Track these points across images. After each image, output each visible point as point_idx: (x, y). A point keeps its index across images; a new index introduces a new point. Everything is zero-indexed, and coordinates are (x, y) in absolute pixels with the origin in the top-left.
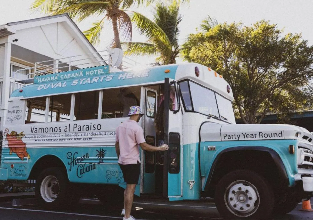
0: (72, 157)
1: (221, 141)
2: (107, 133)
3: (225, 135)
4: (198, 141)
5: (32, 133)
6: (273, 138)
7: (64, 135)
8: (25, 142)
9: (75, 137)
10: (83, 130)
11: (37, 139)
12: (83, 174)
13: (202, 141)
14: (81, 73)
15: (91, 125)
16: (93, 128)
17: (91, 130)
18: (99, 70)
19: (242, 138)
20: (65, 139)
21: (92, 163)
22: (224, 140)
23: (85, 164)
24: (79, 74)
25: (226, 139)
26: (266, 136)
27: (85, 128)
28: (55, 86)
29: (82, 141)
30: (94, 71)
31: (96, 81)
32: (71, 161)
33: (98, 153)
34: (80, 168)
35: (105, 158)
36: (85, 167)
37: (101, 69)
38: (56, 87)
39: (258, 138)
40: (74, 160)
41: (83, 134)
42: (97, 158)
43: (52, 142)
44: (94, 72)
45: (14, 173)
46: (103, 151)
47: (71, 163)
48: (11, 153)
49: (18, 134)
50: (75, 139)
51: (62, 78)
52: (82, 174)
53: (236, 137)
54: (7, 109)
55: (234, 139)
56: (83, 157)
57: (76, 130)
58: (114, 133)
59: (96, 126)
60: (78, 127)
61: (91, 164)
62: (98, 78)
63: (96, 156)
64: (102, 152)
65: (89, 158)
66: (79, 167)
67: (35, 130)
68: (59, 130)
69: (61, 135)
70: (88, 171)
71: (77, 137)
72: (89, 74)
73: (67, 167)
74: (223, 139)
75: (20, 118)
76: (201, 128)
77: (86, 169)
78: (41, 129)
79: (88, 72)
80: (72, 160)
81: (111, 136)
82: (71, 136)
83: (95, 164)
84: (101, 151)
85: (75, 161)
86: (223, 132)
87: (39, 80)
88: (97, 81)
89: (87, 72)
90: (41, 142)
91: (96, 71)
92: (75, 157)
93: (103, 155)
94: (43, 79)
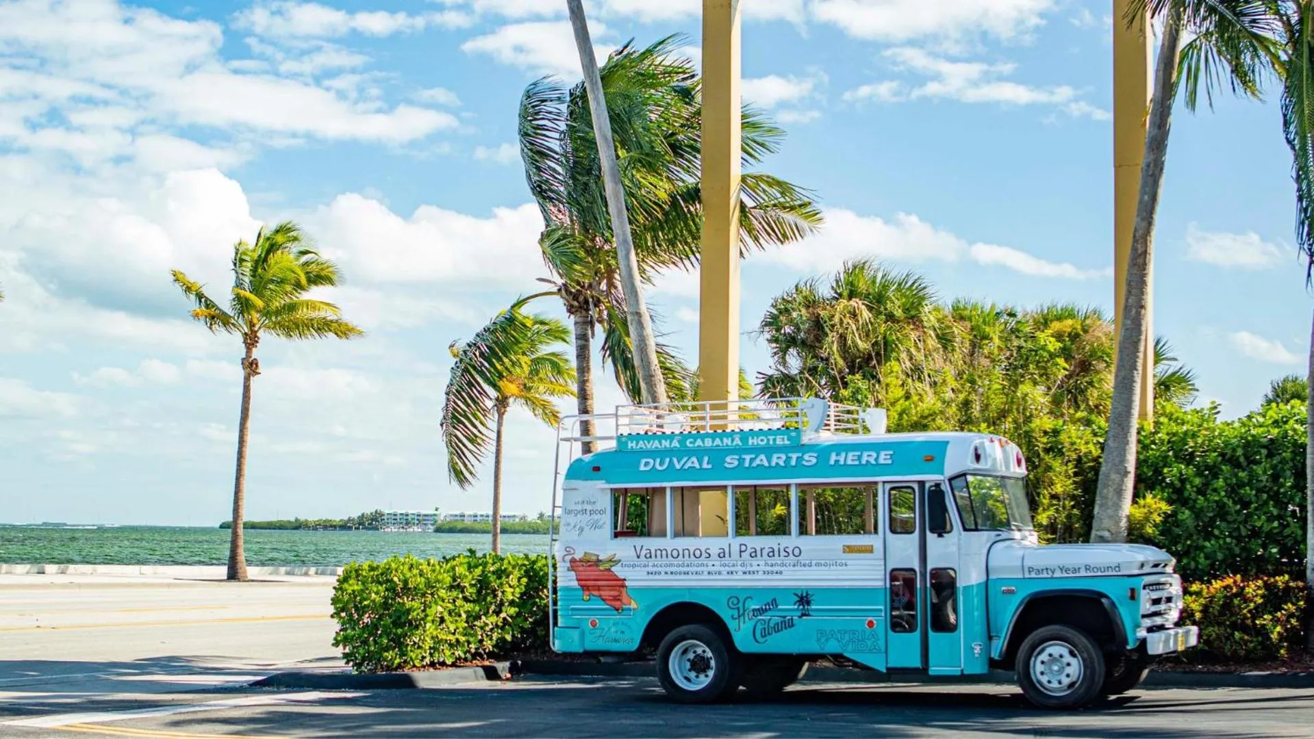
0: (741, 605)
1: (1024, 578)
2: (814, 563)
3: (1030, 570)
4: (983, 578)
5: (638, 557)
6: (1106, 574)
7: (717, 563)
8: (621, 575)
9: (744, 569)
10: (762, 556)
11: (650, 569)
12: (768, 638)
13: (991, 577)
14: (737, 439)
15: (779, 549)
16: (783, 553)
17: (779, 556)
18: (778, 437)
19: (1058, 574)
20: (720, 573)
21: (785, 617)
22: (1029, 576)
23: (770, 620)
24: (733, 441)
25: (1033, 575)
26: (1095, 570)
27: (765, 552)
28: (683, 465)
29: (760, 576)
30: (766, 437)
31: (782, 464)
32: (739, 613)
33: (798, 599)
34: (759, 627)
35: (813, 607)
36: (772, 625)
37: (784, 435)
38: (686, 467)
39: (1083, 573)
40: (744, 611)
41: (762, 563)
42: (796, 607)
43: (690, 577)
44: (768, 440)
45: (600, 636)
46: (807, 594)
47: (739, 616)
48: (588, 598)
49: (600, 558)
50: (745, 573)
51: (691, 445)
52: (765, 636)
53: (1050, 572)
54: (561, 505)
55: (1045, 575)
56: (766, 605)
57: (746, 555)
58: (828, 562)
59: (790, 550)
60: (749, 551)
61: (782, 619)
62: (784, 457)
63: (793, 603)
64: (806, 597)
65: (780, 607)
66: (759, 624)
67: (644, 552)
68: (704, 555)
69: (710, 563)
70: (778, 631)
71: (749, 569)
72: (756, 443)
73: (732, 625)
74: (1027, 576)
75: (600, 527)
76: (991, 550)
77: (774, 627)
78: (661, 551)
79: (753, 438)
80: (741, 612)
81: (823, 568)
82: (734, 566)
83: (792, 619)
84: (804, 595)
85: (746, 613)
86: (1028, 563)
87: (630, 445)
88: (785, 462)
89: (750, 438)
90: (663, 576)
91: (771, 438)
92: (746, 605)
93: (808, 603)
94: (641, 442)
